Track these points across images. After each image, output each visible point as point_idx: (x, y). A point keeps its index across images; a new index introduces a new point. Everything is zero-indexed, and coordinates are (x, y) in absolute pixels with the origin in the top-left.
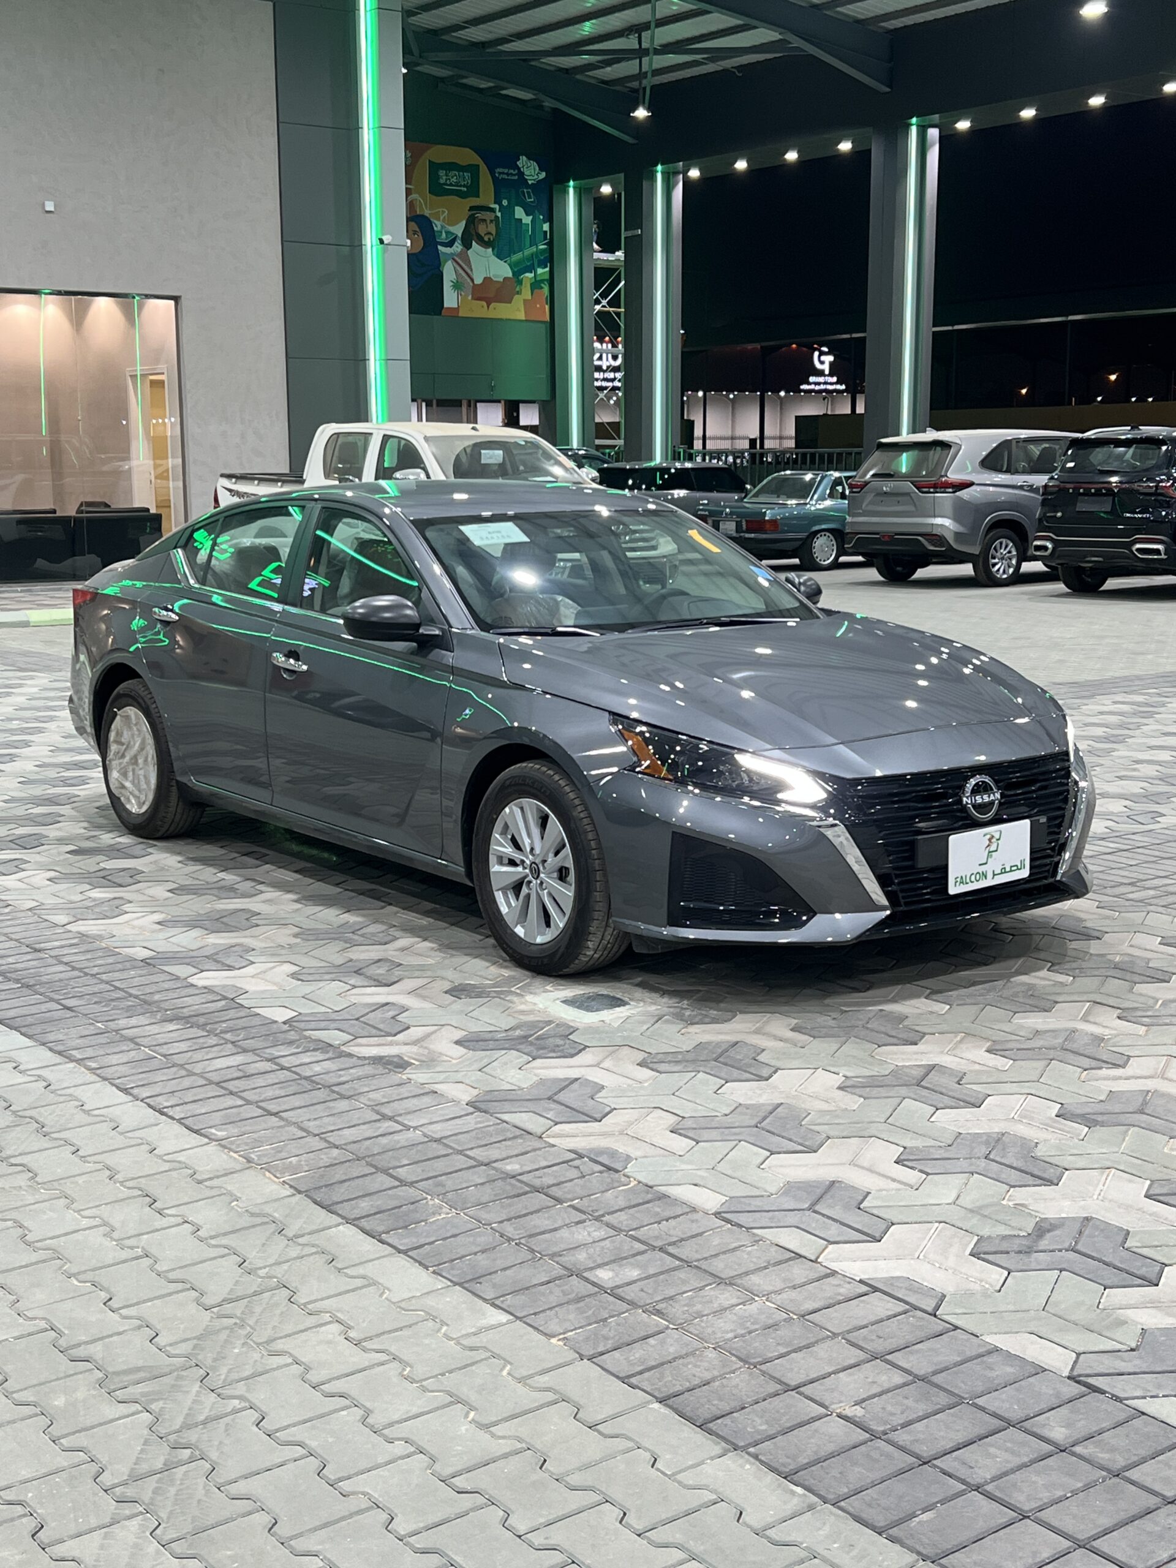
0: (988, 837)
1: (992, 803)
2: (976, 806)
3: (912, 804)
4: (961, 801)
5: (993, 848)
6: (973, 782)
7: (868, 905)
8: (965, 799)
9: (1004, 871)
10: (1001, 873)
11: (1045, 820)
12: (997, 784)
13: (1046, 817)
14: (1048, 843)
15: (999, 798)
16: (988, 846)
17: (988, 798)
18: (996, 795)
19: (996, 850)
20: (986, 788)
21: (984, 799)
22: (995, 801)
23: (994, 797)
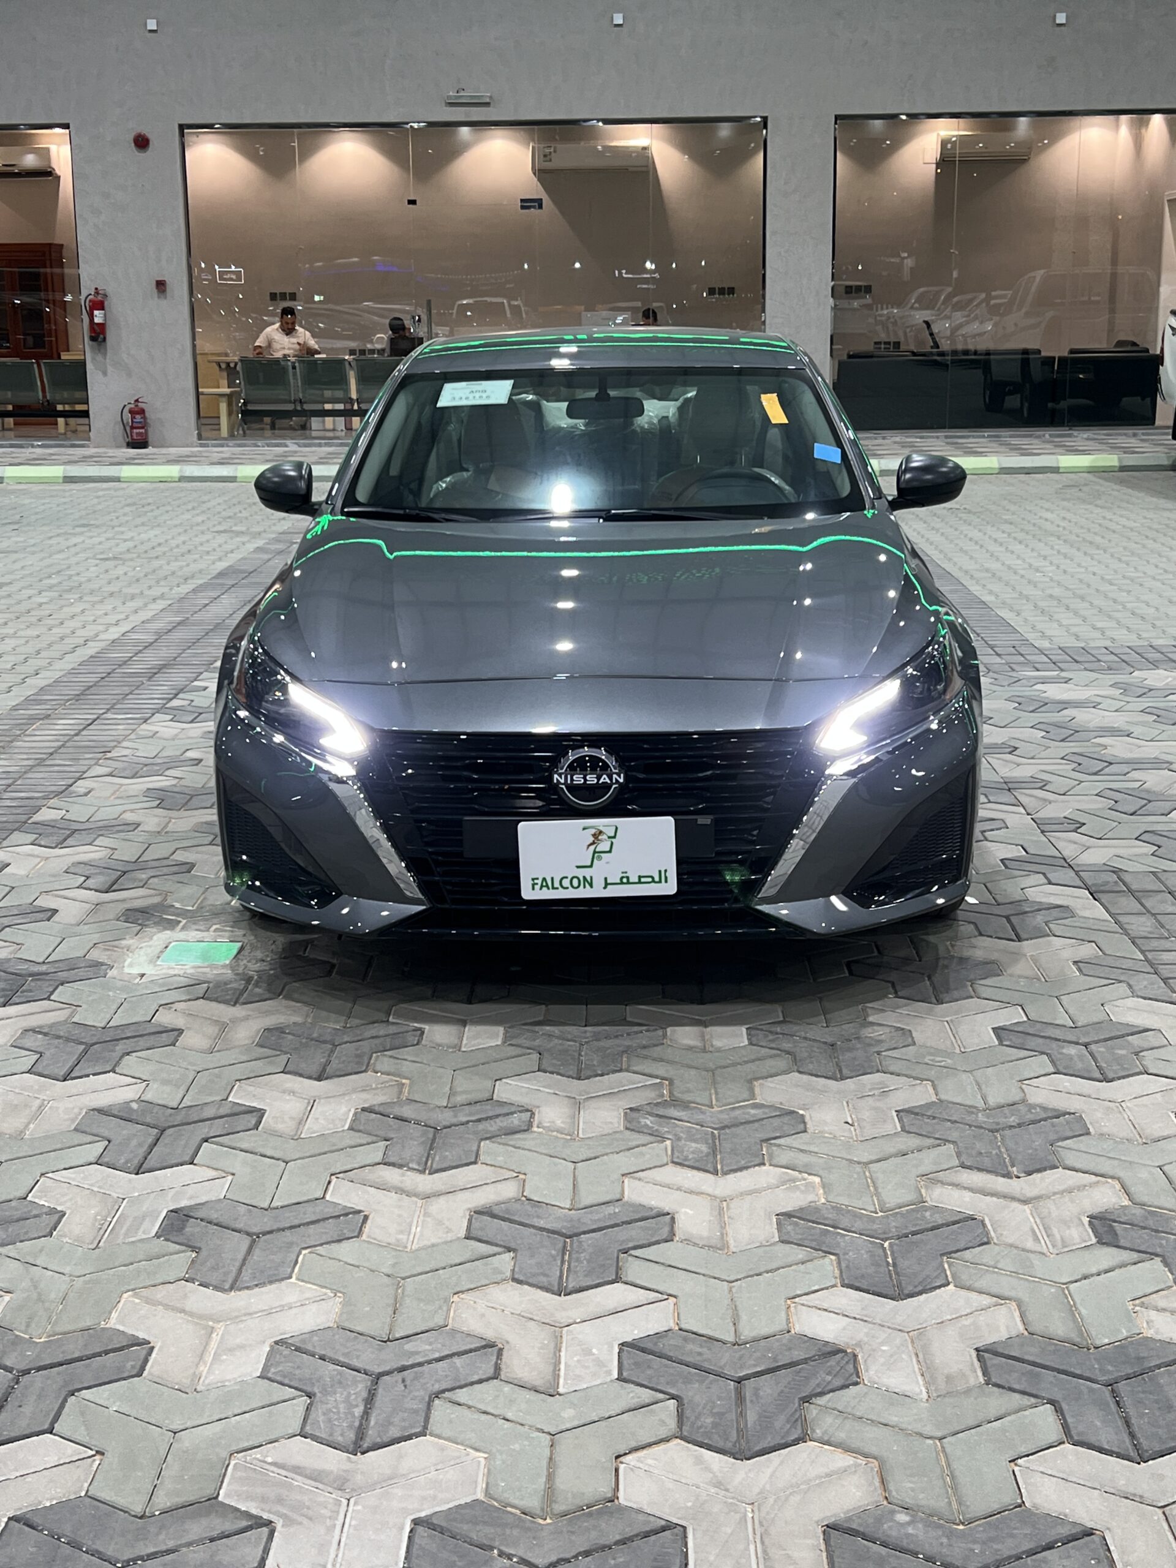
0: (593, 831)
1: (607, 787)
2: (572, 788)
3: (465, 773)
4: (552, 778)
5: (604, 846)
6: (572, 756)
7: (392, 893)
8: (556, 776)
9: (625, 880)
10: (622, 883)
11: (708, 822)
12: (622, 763)
13: (712, 817)
14: (718, 854)
15: (621, 780)
16: (593, 843)
17: (599, 778)
18: (615, 776)
19: (610, 851)
20: (596, 765)
21: (592, 779)
22: (612, 784)
23: (611, 778)
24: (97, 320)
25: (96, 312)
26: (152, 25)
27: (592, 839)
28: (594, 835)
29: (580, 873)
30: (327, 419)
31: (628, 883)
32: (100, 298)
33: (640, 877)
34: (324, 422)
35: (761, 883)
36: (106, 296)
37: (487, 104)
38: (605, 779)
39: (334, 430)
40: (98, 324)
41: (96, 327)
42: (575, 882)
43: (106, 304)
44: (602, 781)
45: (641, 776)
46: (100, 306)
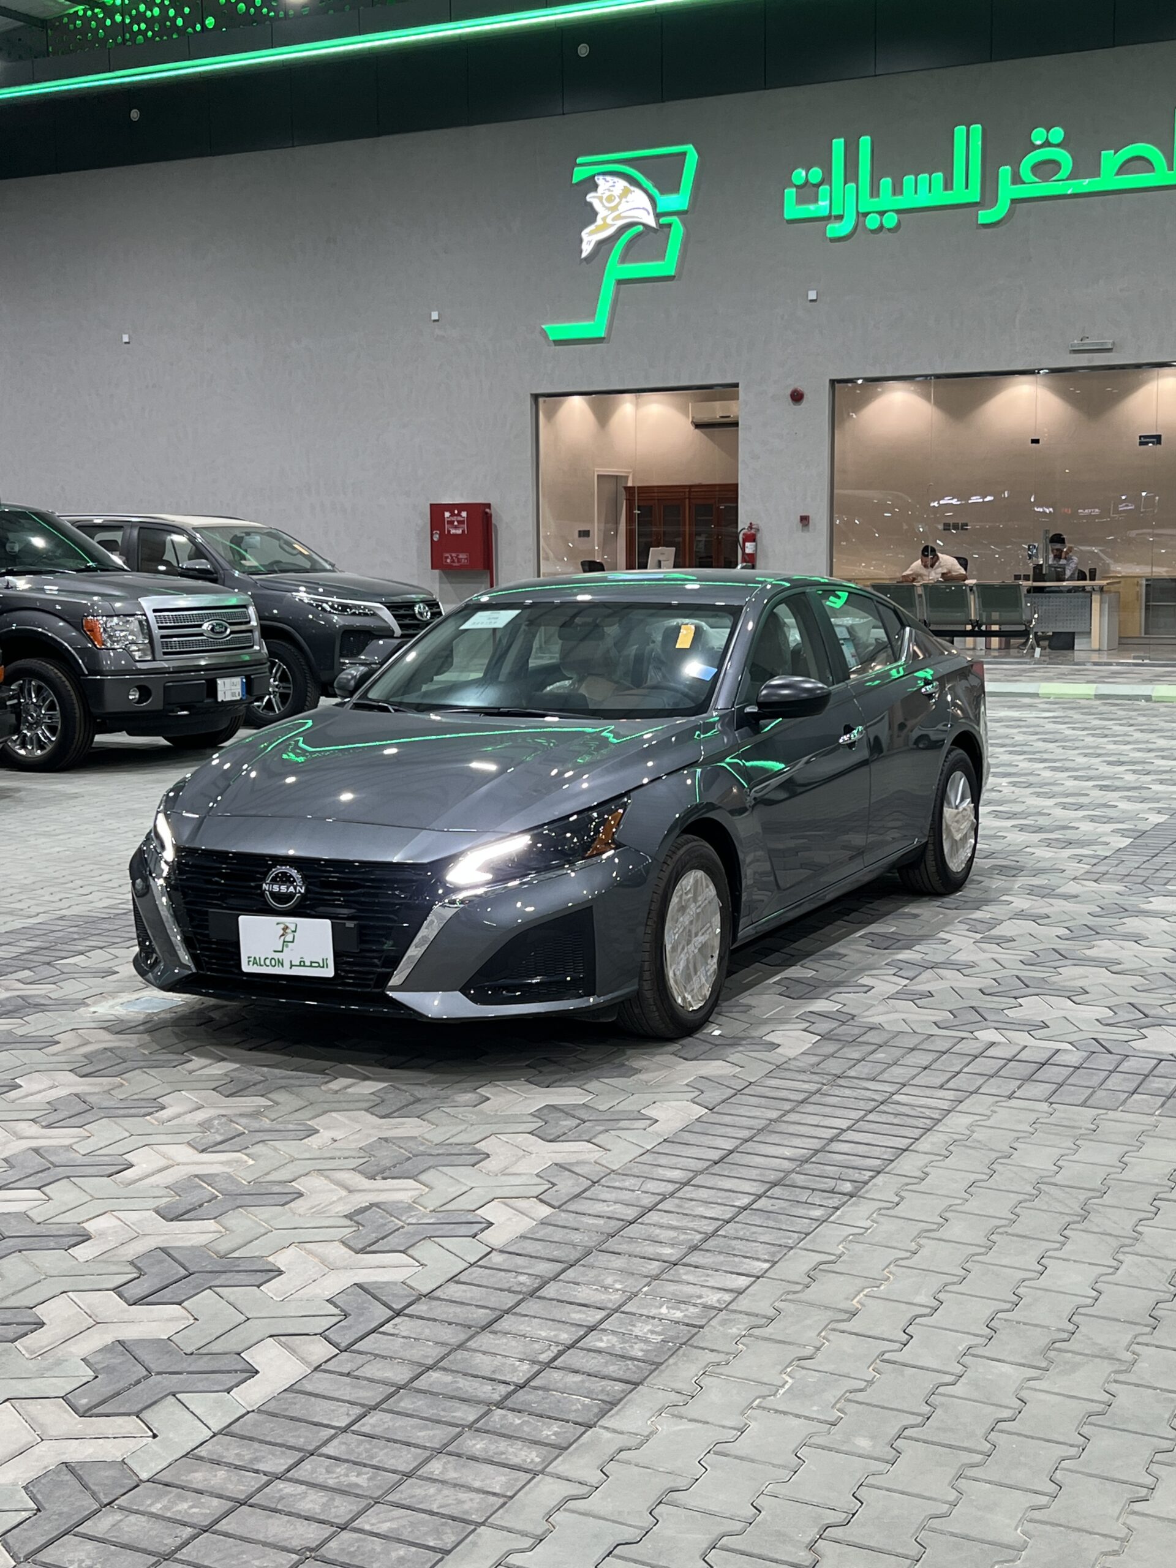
0: (283, 926)
1: (292, 896)
2: (273, 894)
4: (260, 885)
5: (289, 938)
6: (275, 871)
8: (264, 885)
9: (302, 964)
10: (300, 966)
11: (352, 926)
12: (305, 878)
13: (356, 922)
14: (362, 951)
15: (303, 891)
16: (283, 935)
17: (288, 888)
18: (298, 888)
19: (293, 942)
20: (286, 879)
21: (284, 889)
22: (296, 893)
23: (295, 889)
24: (748, 551)
25: (748, 544)
26: (812, 295)
27: (282, 932)
28: (283, 929)
29: (277, 956)
30: (968, 639)
31: (304, 966)
32: (753, 531)
33: (311, 962)
34: (965, 642)
35: (389, 976)
36: (758, 530)
37: (1109, 350)
38: (291, 889)
39: (974, 649)
40: (749, 555)
41: (746, 557)
42: (273, 962)
43: (758, 536)
44: (290, 890)
45: (318, 890)
46: (752, 538)
